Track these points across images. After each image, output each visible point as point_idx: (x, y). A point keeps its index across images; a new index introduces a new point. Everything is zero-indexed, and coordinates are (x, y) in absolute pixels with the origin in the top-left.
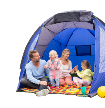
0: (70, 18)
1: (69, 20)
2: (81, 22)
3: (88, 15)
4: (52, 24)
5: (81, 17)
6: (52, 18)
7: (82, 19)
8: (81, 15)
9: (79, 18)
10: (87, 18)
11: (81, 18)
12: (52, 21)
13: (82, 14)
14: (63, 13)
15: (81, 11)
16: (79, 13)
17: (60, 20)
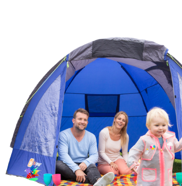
0: (124, 50)
1: (124, 56)
2: (145, 60)
3: (159, 51)
4: (88, 57)
5: (146, 52)
6: (88, 47)
7: (146, 56)
8: (146, 49)
9: (142, 54)
10: (156, 55)
11: (145, 54)
12: (89, 52)
13: (148, 48)
14: (112, 40)
15: (145, 42)
16: (142, 44)
17: (104, 53)
